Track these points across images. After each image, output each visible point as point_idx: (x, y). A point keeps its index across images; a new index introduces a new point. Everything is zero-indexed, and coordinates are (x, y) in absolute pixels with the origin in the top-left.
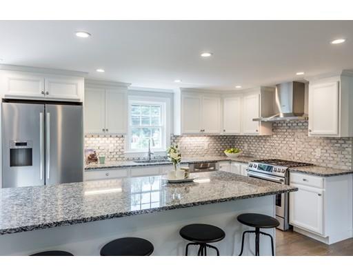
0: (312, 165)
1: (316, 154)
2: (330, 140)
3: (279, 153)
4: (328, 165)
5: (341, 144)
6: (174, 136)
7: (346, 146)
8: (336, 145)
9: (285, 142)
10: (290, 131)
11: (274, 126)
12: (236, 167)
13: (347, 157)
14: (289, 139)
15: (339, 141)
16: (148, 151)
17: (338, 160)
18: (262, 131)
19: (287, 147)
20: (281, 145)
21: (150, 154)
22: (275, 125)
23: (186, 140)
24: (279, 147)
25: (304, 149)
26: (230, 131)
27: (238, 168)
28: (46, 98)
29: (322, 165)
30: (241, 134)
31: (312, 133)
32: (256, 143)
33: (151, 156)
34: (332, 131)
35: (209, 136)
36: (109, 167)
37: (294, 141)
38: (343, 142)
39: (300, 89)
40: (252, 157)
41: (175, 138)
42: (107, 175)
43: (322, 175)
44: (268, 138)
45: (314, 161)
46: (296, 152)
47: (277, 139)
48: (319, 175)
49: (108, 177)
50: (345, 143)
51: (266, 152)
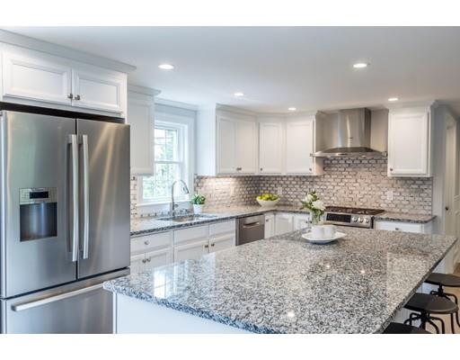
0: (383, 211)
1: (388, 198)
3: (333, 198)
4: (403, 210)
5: (419, 185)
6: (198, 177)
7: (425, 187)
8: (413, 186)
9: (342, 184)
10: (350, 169)
12: (287, 220)
13: (426, 199)
14: (350, 180)
15: (417, 182)
16: (171, 201)
17: (415, 203)
18: (313, 169)
20: (337, 188)
21: (174, 206)
22: (326, 162)
23: (210, 184)
24: (334, 191)
25: (371, 193)
26: (269, 170)
27: (290, 221)
28: (73, 106)
29: (394, 210)
30: (283, 174)
31: (393, 172)
32: (298, 186)
33: (175, 209)
35: (235, 177)
36: (150, 231)
37: (356, 182)
38: (421, 182)
40: (291, 205)
41: (199, 180)
42: (146, 243)
43: (422, 222)
44: (316, 180)
45: (383, 206)
46: (359, 196)
47: (332, 180)
48: (417, 222)
49: (149, 246)
50: (424, 184)
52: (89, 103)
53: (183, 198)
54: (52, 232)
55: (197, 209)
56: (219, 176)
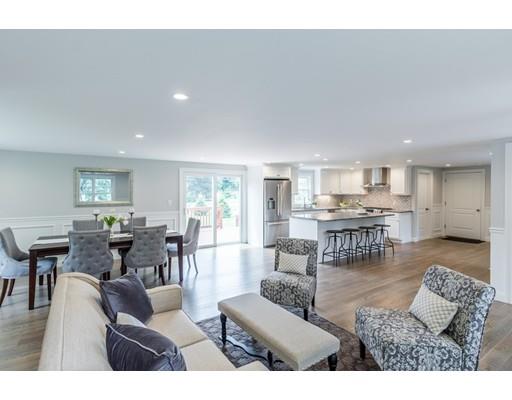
0: (392, 209)
2: (401, 196)
4: (400, 209)
7: (408, 199)
8: (403, 199)
9: (376, 198)
10: (379, 192)
11: (369, 190)
13: (409, 204)
14: (379, 196)
16: (304, 204)
17: (404, 206)
18: (363, 192)
19: (377, 200)
20: (374, 200)
25: (387, 202)
33: (306, 206)
34: (403, 192)
37: (381, 197)
38: (406, 197)
39: (385, 171)
41: (315, 196)
44: (366, 196)
45: (392, 207)
47: (371, 196)
51: (366, 203)
52: (282, 176)
53: (309, 203)
54: (274, 208)
55: (314, 206)
56: (323, 194)
